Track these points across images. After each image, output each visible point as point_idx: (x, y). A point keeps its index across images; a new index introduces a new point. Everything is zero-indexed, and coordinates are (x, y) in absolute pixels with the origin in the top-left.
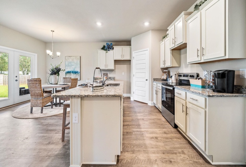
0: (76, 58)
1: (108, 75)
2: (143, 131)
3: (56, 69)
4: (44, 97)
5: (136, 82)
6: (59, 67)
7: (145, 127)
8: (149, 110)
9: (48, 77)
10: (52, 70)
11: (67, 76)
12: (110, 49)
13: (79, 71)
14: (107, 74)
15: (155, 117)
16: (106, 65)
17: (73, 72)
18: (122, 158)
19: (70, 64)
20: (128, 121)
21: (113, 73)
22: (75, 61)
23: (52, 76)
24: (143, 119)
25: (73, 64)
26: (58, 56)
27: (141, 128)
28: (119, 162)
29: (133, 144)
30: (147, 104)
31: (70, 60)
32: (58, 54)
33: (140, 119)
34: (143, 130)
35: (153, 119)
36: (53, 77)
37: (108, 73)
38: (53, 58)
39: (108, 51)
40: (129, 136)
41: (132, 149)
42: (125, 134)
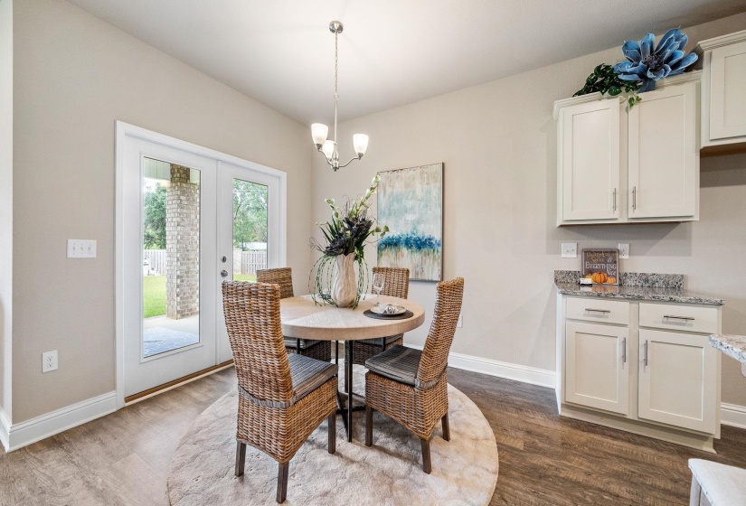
0: (422, 173)
1: (625, 257)
3: (348, 222)
4: (292, 400)
6: (365, 212)
9: (317, 266)
10: (333, 232)
11: (385, 264)
12: (673, 69)
13: (437, 236)
14: (614, 252)
17: (408, 243)
19: (396, 206)
22: (419, 189)
23: (333, 259)
25: (409, 204)
26: (360, 156)
31: (399, 187)
36: (336, 265)
37: (621, 246)
38: (336, 169)
39: (642, 95)
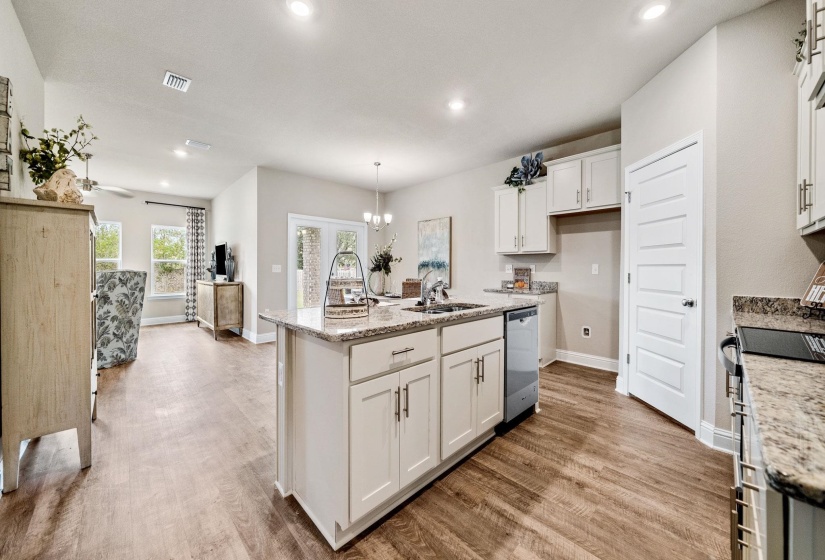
0: (440, 223)
1: (533, 272)
2: (521, 526)
3: (383, 256)
5: (641, 310)
6: (390, 251)
7: (554, 520)
8: (669, 465)
12: (532, 176)
13: (447, 261)
14: (528, 270)
15: (665, 510)
16: (520, 240)
17: (433, 265)
18: (362, 551)
19: (427, 242)
20: (505, 461)
21: (551, 264)
22: (438, 232)
24: (581, 485)
25: (434, 241)
26: (388, 224)
27: (526, 512)
28: (348, 552)
29: (437, 539)
30: (692, 432)
31: (428, 231)
32: (388, 218)
33: (564, 478)
34: (527, 521)
35: (639, 514)
37: (532, 267)
38: (377, 231)
39: (525, 187)
40: (450, 508)
41: (414, 551)
42: (450, 492)
